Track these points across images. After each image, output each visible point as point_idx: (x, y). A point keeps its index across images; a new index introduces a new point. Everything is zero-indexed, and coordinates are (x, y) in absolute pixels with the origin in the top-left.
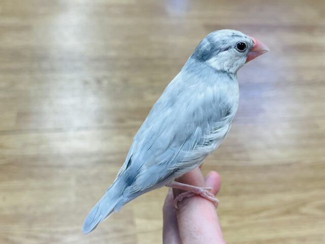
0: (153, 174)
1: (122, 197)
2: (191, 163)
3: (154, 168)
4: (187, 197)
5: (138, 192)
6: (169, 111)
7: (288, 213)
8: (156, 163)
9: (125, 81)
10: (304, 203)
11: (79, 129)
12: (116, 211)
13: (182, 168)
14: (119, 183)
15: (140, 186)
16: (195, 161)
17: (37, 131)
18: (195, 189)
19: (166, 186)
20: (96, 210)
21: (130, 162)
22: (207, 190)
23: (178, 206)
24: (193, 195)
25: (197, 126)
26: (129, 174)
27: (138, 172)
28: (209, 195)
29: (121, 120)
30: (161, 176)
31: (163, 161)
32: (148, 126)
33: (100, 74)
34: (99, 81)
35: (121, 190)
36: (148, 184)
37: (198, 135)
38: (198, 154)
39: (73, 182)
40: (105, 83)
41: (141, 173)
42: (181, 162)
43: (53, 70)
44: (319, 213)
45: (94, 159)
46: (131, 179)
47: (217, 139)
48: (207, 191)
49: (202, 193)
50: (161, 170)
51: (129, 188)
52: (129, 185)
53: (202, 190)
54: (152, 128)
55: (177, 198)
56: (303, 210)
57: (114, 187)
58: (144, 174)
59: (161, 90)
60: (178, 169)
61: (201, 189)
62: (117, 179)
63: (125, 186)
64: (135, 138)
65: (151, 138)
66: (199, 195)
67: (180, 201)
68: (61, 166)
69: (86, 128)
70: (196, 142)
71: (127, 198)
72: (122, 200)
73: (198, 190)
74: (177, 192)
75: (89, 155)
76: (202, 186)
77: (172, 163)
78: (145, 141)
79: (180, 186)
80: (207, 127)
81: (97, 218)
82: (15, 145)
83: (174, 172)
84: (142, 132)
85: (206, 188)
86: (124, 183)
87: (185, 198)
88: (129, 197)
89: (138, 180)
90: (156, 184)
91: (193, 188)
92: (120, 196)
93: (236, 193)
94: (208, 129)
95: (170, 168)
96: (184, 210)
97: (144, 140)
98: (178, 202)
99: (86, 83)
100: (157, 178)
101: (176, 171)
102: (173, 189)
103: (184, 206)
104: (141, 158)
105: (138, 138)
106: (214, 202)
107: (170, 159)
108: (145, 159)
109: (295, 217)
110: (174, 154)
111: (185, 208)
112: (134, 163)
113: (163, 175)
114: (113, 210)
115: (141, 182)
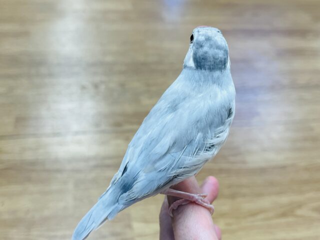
0: (152, 181)
1: (117, 205)
2: (191, 169)
3: (153, 175)
4: (181, 205)
5: (135, 199)
6: (169, 117)
7: (284, 215)
8: (155, 169)
9: (122, 85)
10: (300, 205)
11: (77, 133)
12: (110, 219)
13: (183, 175)
14: (114, 190)
15: (138, 193)
16: (195, 167)
17: (35, 135)
18: (189, 196)
19: (161, 193)
20: (88, 218)
21: (125, 169)
22: (202, 196)
23: (173, 213)
24: (188, 202)
25: (198, 132)
26: (124, 181)
27: (135, 179)
28: (204, 202)
29: (118, 125)
30: (160, 183)
31: (163, 168)
32: (145, 132)
33: (97, 79)
34: (96, 86)
35: (116, 198)
36: (146, 192)
37: (199, 141)
38: (199, 160)
39: (70, 186)
40: (102, 88)
41: (139, 179)
42: (181, 168)
43: (51, 75)
44: (315, 215)
45: (92, 163)
46: (127, 186)
47: (219, 144)
48: (202, 198)
49: (197, 200)
50: (160, 177)
51: (125, 195)
52: (125, 192)
53: (197, 198)
54: (150, 134)
55: (172, 206)
56: (299, 212)
57: (109, 194)
58: (142, 180)
59: (159, 94)
60: (178, 176)
61: (196, 196)
62: (110, 186)
63: (120, 193)
64: (131, 144)
65: (150, 144)
66: (194, 203)
67: (175, 208)
68: (59, 171)
69: (84, 133)
70: (196, 148)
71: (122, 206)
72: (116, 207)
73: (193, 197)
74: (172, 199)
75: (87, 159)
76: (197, 193)
77: (172, 170)
78: (142, 148)
79: (175, 194)
80: (208, 133)
81: (89, 227)
82: (14, 150)
83: (173, 179)
84: (139, 138)
85: (201, 195)
86: (119, 190)
87: (180, 206)
88: (125, 204)
89: (135, 187)
90: (154, 191)
91: (188, 195)
92: (115, 204)
93: (233, 196)
94: (209, 135)
95: (170, 174)
96: (180, 218)
97: (141, 146)
98: (173, 210)
99: (83, 88)
100: (156, 185)
101: (176, 177)
102: (168, 196)
103: (178, 214)
104: (138, 165)
105: (134, 145)
106: (209, 209)
107: (170, 166)
108: (142, 165)
109: (290, 219)
110: (175, 160)
111: (180, 216)
112: (131, 170)
113: (162, 182)
114: (106, 218)
115: (138, 190)
